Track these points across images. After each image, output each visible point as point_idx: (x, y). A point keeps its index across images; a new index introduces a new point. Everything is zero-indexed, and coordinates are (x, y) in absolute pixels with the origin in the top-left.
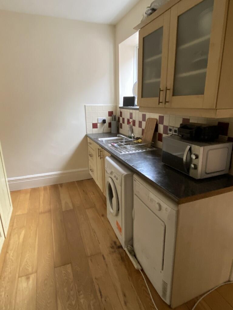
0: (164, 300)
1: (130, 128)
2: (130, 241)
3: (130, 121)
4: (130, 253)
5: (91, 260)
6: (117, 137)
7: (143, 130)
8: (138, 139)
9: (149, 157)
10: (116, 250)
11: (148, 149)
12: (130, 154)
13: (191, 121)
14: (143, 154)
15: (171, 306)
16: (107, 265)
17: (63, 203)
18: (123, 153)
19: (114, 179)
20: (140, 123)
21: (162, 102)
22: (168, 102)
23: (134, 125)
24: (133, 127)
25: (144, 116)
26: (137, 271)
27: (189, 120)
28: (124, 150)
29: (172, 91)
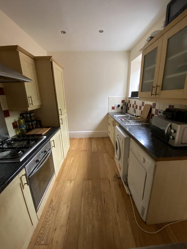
0: (142, 218)
1: (134, 110)
2: (126, 176)
3: (134, 106)
4: (125, 183)
5: (102, 181)
6: (125, 115)
7: (142, 111)
8: (138, 116)
9: (143, 128)
10: (117, 179)
11: (144, 123)
12: (131, 125)
13: (175, 107)
14: (140, 126)
15: (146, 223)
16: (110, 187)
17: (93, 147)
18: (127, 124)
19: (119, 139)
20: (140, 107)
21: (153, 95)
22: (158, 94)
23: (136, 108)
24: (136, 109)
25: (143, 103)
26: (128, 195)
27: (174, 106)
28: (127, 123)
29: (161, 87)
